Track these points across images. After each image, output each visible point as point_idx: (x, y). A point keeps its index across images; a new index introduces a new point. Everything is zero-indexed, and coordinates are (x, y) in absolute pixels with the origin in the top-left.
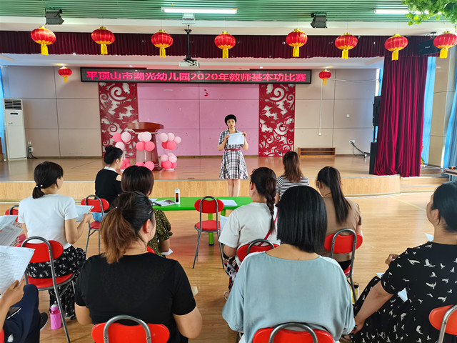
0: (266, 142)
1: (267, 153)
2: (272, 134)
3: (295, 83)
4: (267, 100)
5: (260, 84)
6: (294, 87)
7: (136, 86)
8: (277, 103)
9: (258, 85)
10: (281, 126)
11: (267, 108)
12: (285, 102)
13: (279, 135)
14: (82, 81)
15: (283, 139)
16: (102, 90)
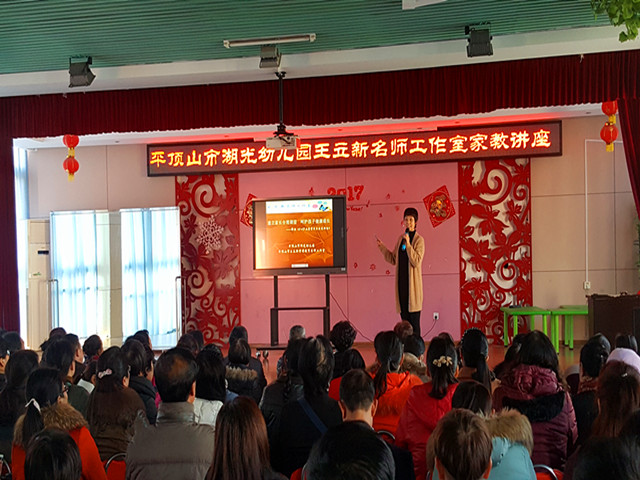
0: (476, 307)
2: (486, 285)
3: (529, 156)
5: (460, 163)
6: (528, 165)
7: (237, 180)
8: (495, 208)
10: (505, 265)
11: (474, 222)
12: (510, 204)
13: (501, 290)
14: (148, 175)
15: (509, 299)
16: (181, 194)
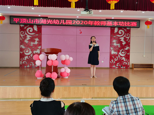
0: (114, 60)
1: (114, 66)
2: (117, 55)
5: (111, 27)
7: (41, 27)
8: (120, 38)
9: (110, 28)
11: (114, 41)
13: (122, 57)
14: (10, 24)
16: (22, 29)
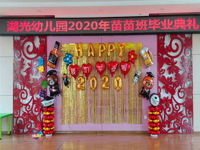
0: (165, 113)
1: (166, 129)
2: (171, 102)
3: (191, 33)
4: (165, 56)
6: (191, 38)
8: (175, 60)
11: (165, 67)
12: (182, 58)
13: (178, 104)
15: (182, 109)
